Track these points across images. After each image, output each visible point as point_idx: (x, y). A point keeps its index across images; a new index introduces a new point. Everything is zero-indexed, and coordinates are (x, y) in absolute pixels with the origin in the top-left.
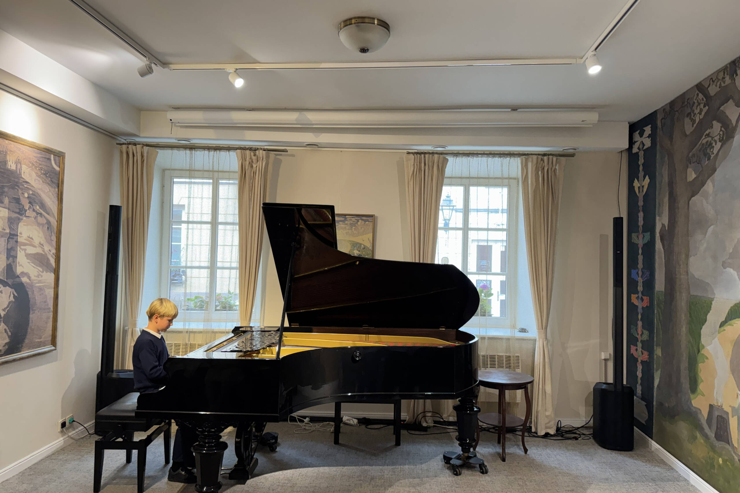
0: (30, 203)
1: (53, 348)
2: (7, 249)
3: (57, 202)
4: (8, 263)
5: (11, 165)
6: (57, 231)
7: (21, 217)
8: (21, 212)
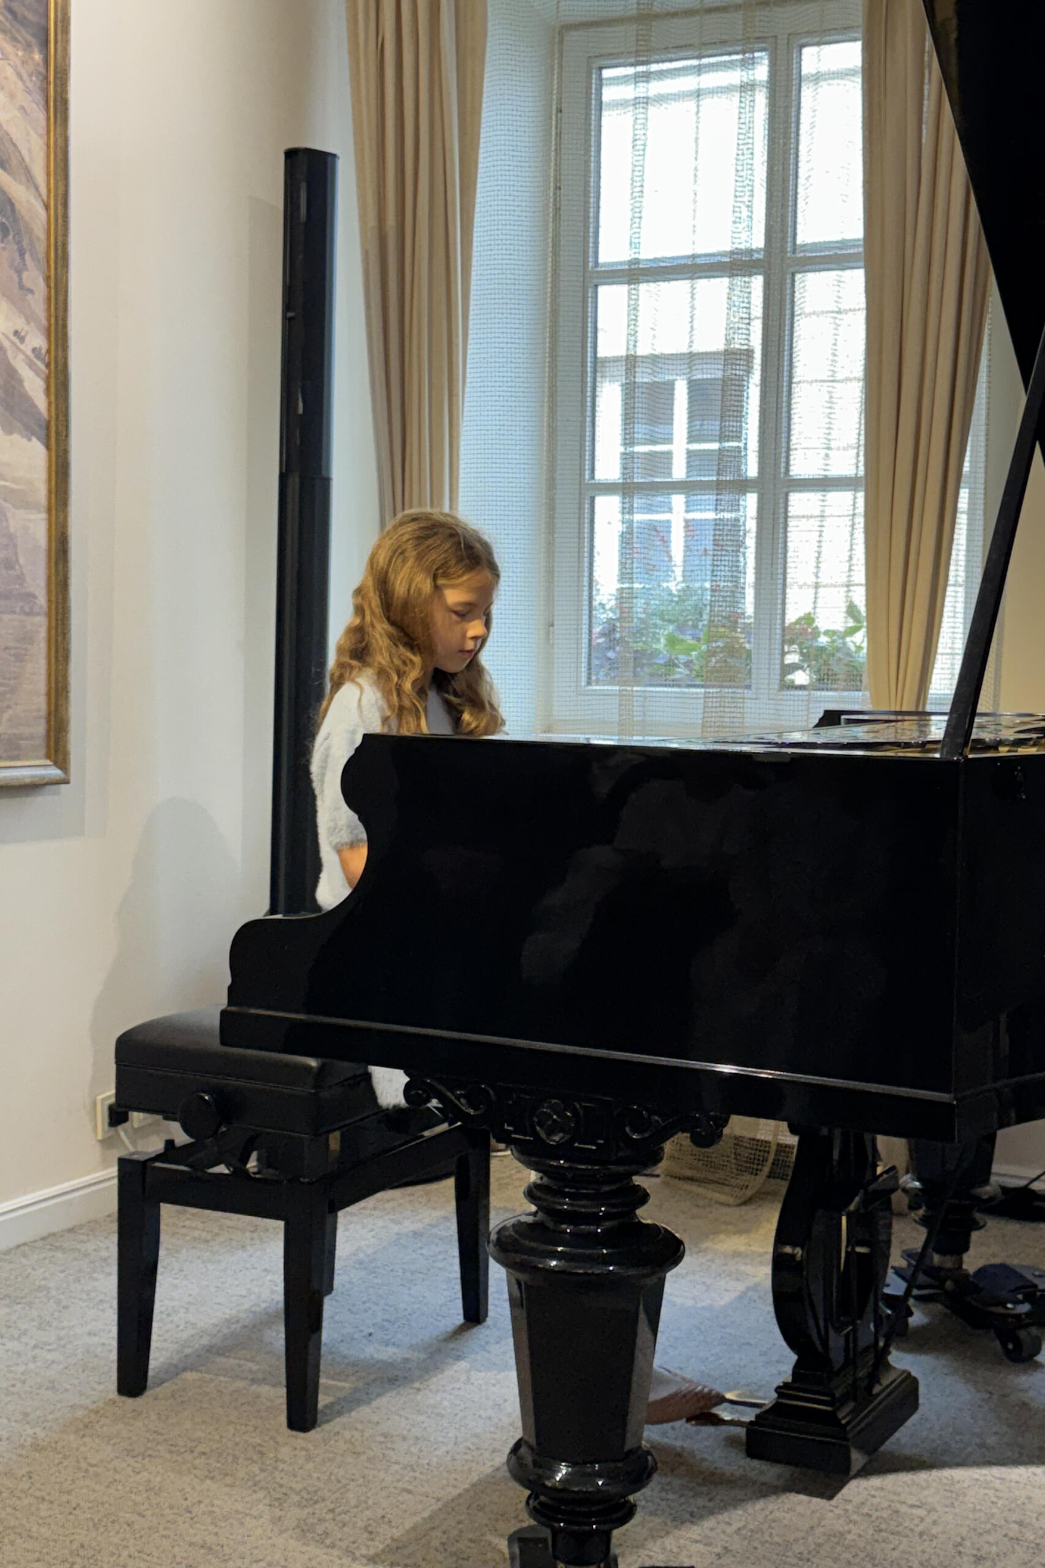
1: (55, 772)
3: (41, 116)
6: (48, 253)
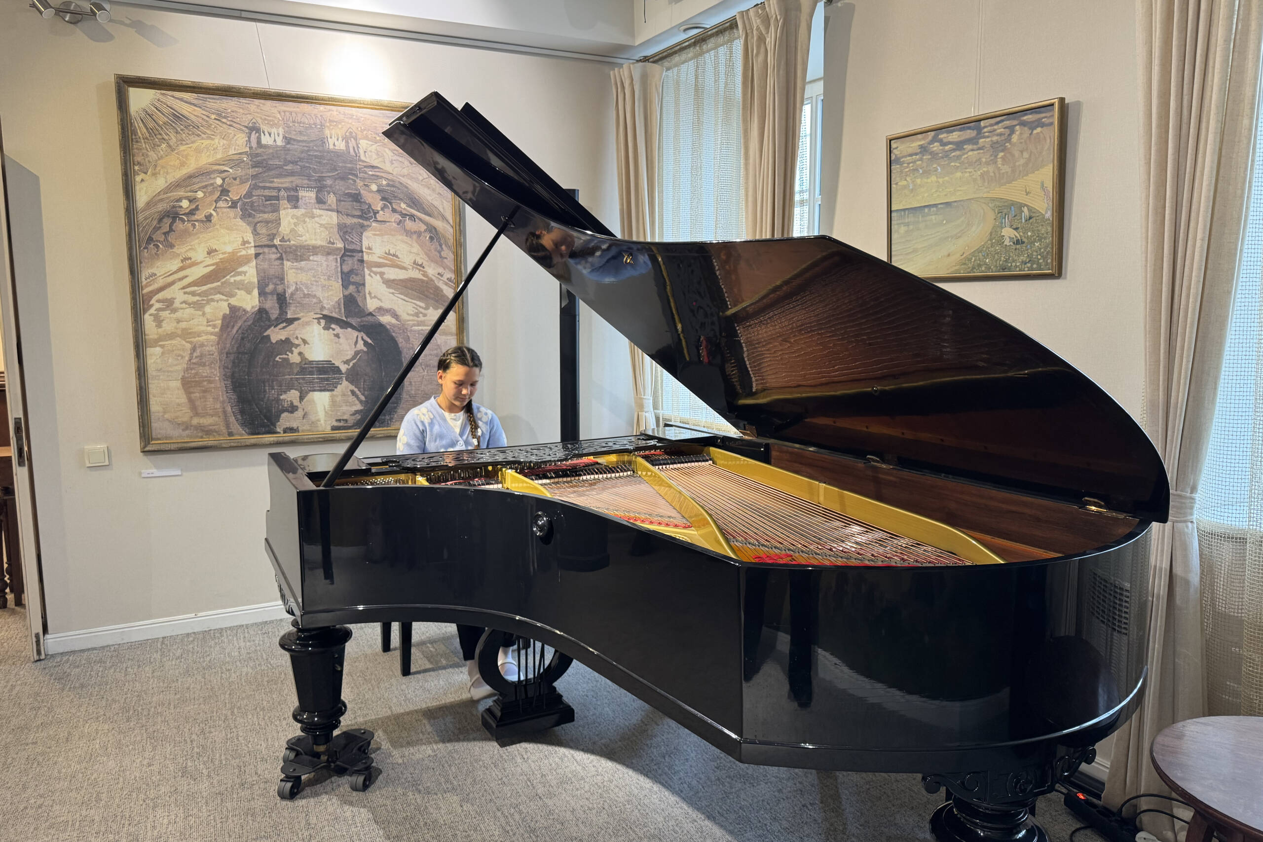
0: (383, 199)
2: (342, 272)
4: (347, 293)
5: (336, 143)
6: (454, 243)
7: (366, 223)
8: (367, 214)
